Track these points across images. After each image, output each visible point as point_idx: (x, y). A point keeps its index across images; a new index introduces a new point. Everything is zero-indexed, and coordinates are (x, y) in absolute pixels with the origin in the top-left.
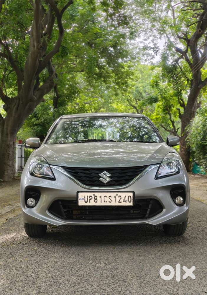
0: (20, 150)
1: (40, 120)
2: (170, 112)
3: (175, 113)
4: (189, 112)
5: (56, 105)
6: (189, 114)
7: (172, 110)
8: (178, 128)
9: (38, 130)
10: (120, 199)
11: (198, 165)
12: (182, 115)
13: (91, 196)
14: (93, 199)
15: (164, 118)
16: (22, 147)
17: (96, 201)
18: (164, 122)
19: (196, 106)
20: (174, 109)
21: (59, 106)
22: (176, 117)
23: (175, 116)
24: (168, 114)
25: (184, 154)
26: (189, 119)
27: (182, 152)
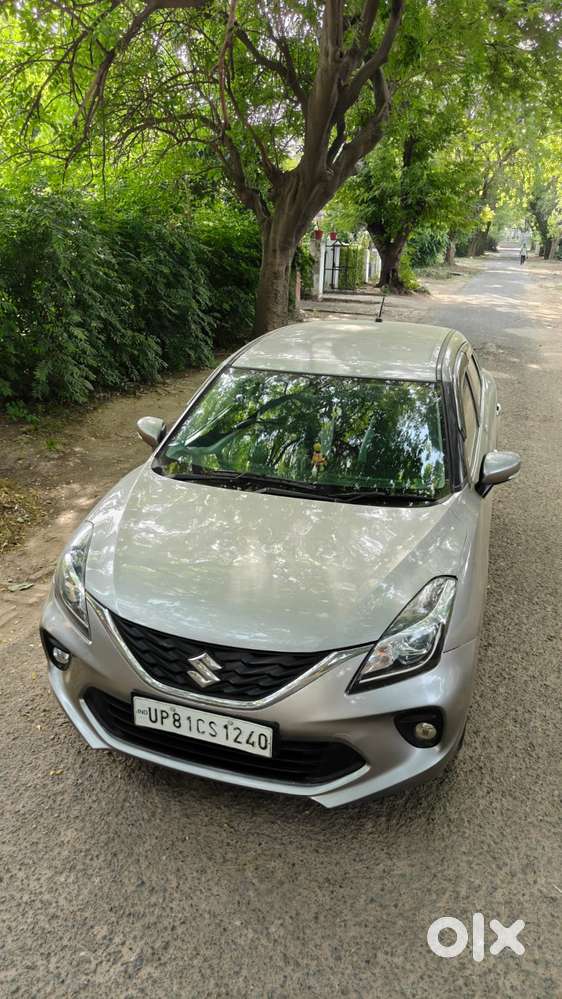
0: (331, 253)
10: (238, 736)
13: (166, 712)
14: (171, 719)
16: (335, 247)
17: (177, 724)
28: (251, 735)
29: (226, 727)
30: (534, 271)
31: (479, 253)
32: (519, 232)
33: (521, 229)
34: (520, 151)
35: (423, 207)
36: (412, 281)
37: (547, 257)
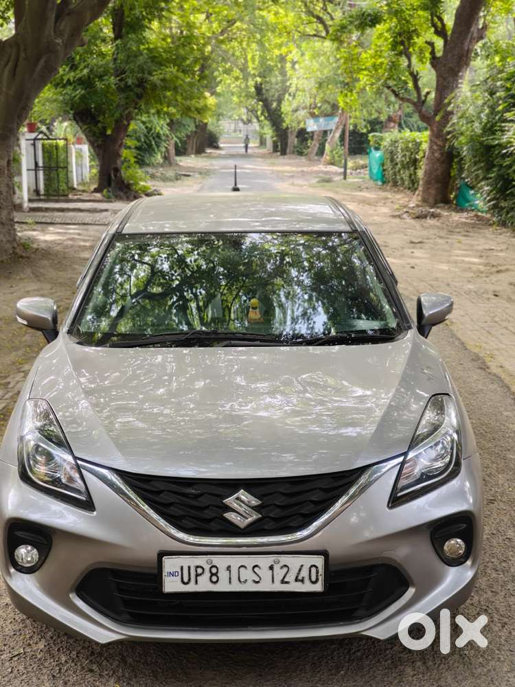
0: (32, 149)
1: (78, 72)
2: (408, 49)
3: (421, 51)
4: (456, 52)
5: (120, 31)
6: (456, 57)
7: (415, 43)
8: (428, 93)
9: (75, 96)
10: (286, 575)
11: (472, 188)
12: (439, 58)
13: (201, 567)
14: (207, 574)
15: (394, 66)
16: (36, 141)
17: (214, 579)
18: (395, 77)
19: (475, 35)
20: (419, 41)
21: (128, 33)
22: (423, 63)
23: (421, 60)
24: (404, 55)
25: (438, 160)
26: (457, 69)
27: (433, 153)
28: (300, 570)
29: (271, 568)
30: (275, 168)
31: (199, 151)
32: (241, 125)
33: (242, 120)
34: (238, 24)
35: (144, 88)
36: (142, 183)
37: (284, 153)
